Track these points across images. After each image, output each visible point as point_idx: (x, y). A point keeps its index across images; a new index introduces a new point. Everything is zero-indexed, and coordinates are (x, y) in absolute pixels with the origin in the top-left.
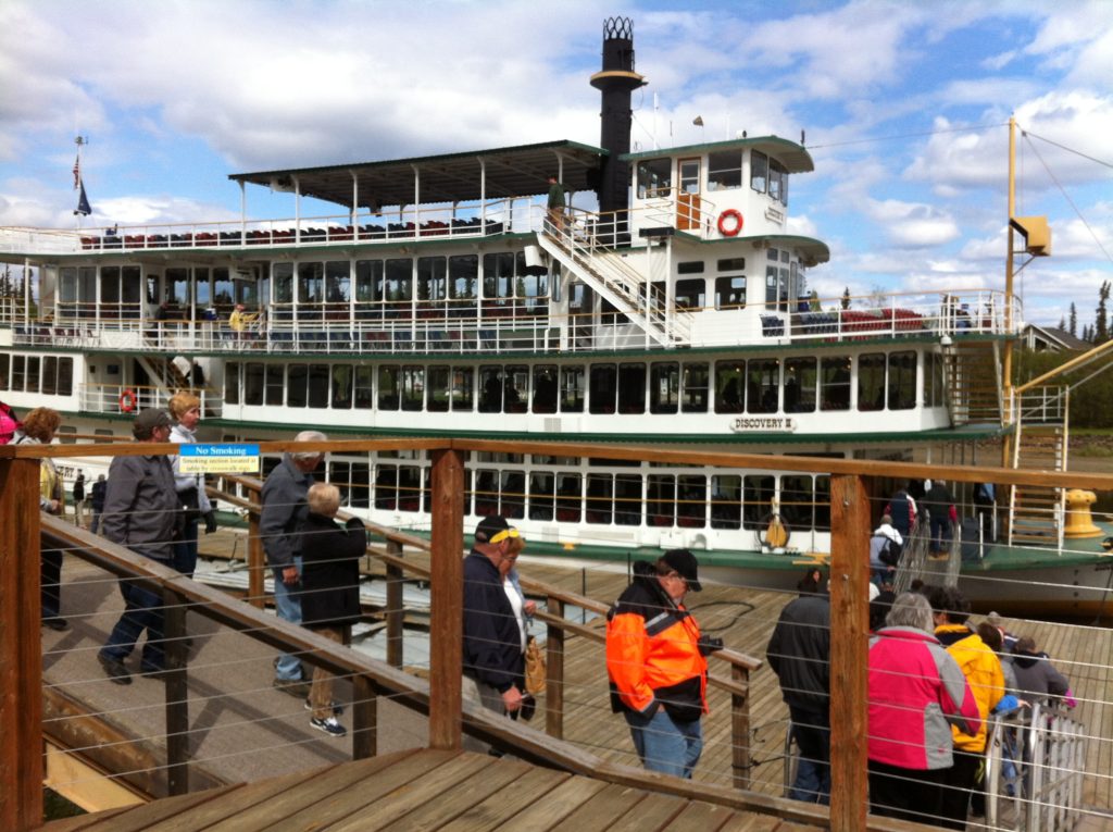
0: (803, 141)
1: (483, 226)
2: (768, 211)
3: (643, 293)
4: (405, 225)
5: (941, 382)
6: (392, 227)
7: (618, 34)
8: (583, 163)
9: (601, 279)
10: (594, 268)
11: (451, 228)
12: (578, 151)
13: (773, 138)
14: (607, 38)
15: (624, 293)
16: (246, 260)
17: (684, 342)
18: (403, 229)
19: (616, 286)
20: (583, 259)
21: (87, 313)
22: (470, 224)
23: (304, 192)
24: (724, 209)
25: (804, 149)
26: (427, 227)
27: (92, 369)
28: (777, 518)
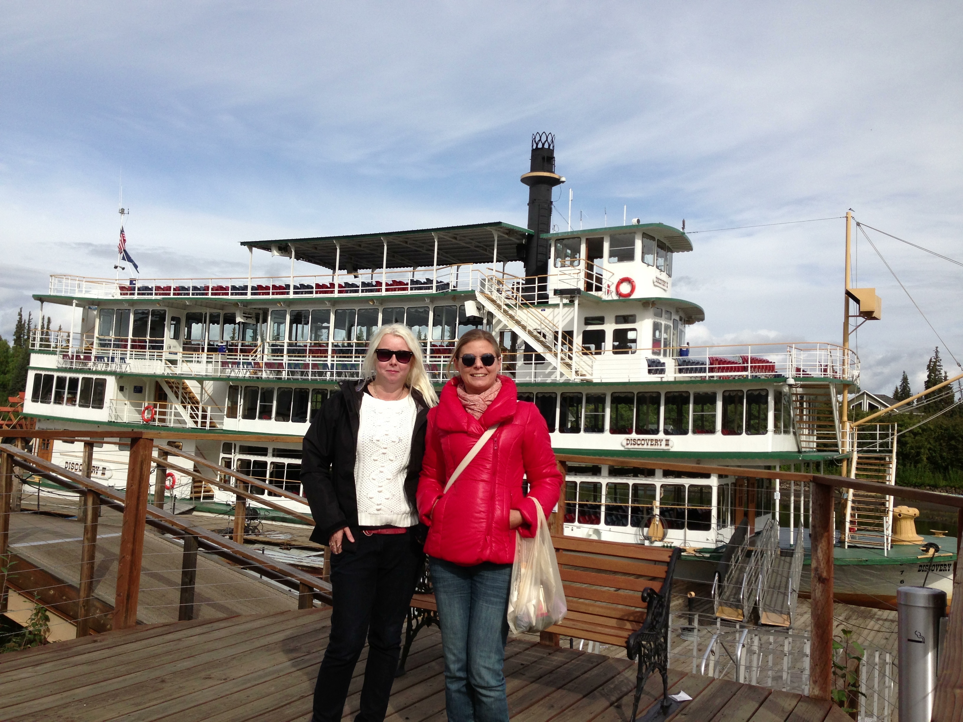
0: (683, 228)
1: (435, 284)
2: (655, 280)
3: (556, 338)
4: (374, 283)
5: (790, 415)
6: (364, 284)
7: (543, 145)
8: (514, 239)
9: (524, 328)
10: (519, 319)
11: (409, 286)
12: (511, 231)
13: (660, 225)
14: (534, 147)
15: (542, 339)
16: (249, 307)
17: (588, 377)
18: (373, 286)
19: (535, 333)
20: (510, 312)
21: (121, 344)
22: (424, 283)
23: (298, 258)
24: (622, 277)
25: (684, 233)
26: (391, 285)
27: (121, 389)
28: (657, 518)
